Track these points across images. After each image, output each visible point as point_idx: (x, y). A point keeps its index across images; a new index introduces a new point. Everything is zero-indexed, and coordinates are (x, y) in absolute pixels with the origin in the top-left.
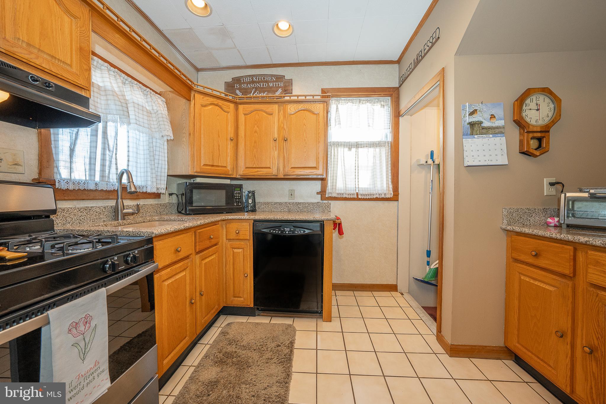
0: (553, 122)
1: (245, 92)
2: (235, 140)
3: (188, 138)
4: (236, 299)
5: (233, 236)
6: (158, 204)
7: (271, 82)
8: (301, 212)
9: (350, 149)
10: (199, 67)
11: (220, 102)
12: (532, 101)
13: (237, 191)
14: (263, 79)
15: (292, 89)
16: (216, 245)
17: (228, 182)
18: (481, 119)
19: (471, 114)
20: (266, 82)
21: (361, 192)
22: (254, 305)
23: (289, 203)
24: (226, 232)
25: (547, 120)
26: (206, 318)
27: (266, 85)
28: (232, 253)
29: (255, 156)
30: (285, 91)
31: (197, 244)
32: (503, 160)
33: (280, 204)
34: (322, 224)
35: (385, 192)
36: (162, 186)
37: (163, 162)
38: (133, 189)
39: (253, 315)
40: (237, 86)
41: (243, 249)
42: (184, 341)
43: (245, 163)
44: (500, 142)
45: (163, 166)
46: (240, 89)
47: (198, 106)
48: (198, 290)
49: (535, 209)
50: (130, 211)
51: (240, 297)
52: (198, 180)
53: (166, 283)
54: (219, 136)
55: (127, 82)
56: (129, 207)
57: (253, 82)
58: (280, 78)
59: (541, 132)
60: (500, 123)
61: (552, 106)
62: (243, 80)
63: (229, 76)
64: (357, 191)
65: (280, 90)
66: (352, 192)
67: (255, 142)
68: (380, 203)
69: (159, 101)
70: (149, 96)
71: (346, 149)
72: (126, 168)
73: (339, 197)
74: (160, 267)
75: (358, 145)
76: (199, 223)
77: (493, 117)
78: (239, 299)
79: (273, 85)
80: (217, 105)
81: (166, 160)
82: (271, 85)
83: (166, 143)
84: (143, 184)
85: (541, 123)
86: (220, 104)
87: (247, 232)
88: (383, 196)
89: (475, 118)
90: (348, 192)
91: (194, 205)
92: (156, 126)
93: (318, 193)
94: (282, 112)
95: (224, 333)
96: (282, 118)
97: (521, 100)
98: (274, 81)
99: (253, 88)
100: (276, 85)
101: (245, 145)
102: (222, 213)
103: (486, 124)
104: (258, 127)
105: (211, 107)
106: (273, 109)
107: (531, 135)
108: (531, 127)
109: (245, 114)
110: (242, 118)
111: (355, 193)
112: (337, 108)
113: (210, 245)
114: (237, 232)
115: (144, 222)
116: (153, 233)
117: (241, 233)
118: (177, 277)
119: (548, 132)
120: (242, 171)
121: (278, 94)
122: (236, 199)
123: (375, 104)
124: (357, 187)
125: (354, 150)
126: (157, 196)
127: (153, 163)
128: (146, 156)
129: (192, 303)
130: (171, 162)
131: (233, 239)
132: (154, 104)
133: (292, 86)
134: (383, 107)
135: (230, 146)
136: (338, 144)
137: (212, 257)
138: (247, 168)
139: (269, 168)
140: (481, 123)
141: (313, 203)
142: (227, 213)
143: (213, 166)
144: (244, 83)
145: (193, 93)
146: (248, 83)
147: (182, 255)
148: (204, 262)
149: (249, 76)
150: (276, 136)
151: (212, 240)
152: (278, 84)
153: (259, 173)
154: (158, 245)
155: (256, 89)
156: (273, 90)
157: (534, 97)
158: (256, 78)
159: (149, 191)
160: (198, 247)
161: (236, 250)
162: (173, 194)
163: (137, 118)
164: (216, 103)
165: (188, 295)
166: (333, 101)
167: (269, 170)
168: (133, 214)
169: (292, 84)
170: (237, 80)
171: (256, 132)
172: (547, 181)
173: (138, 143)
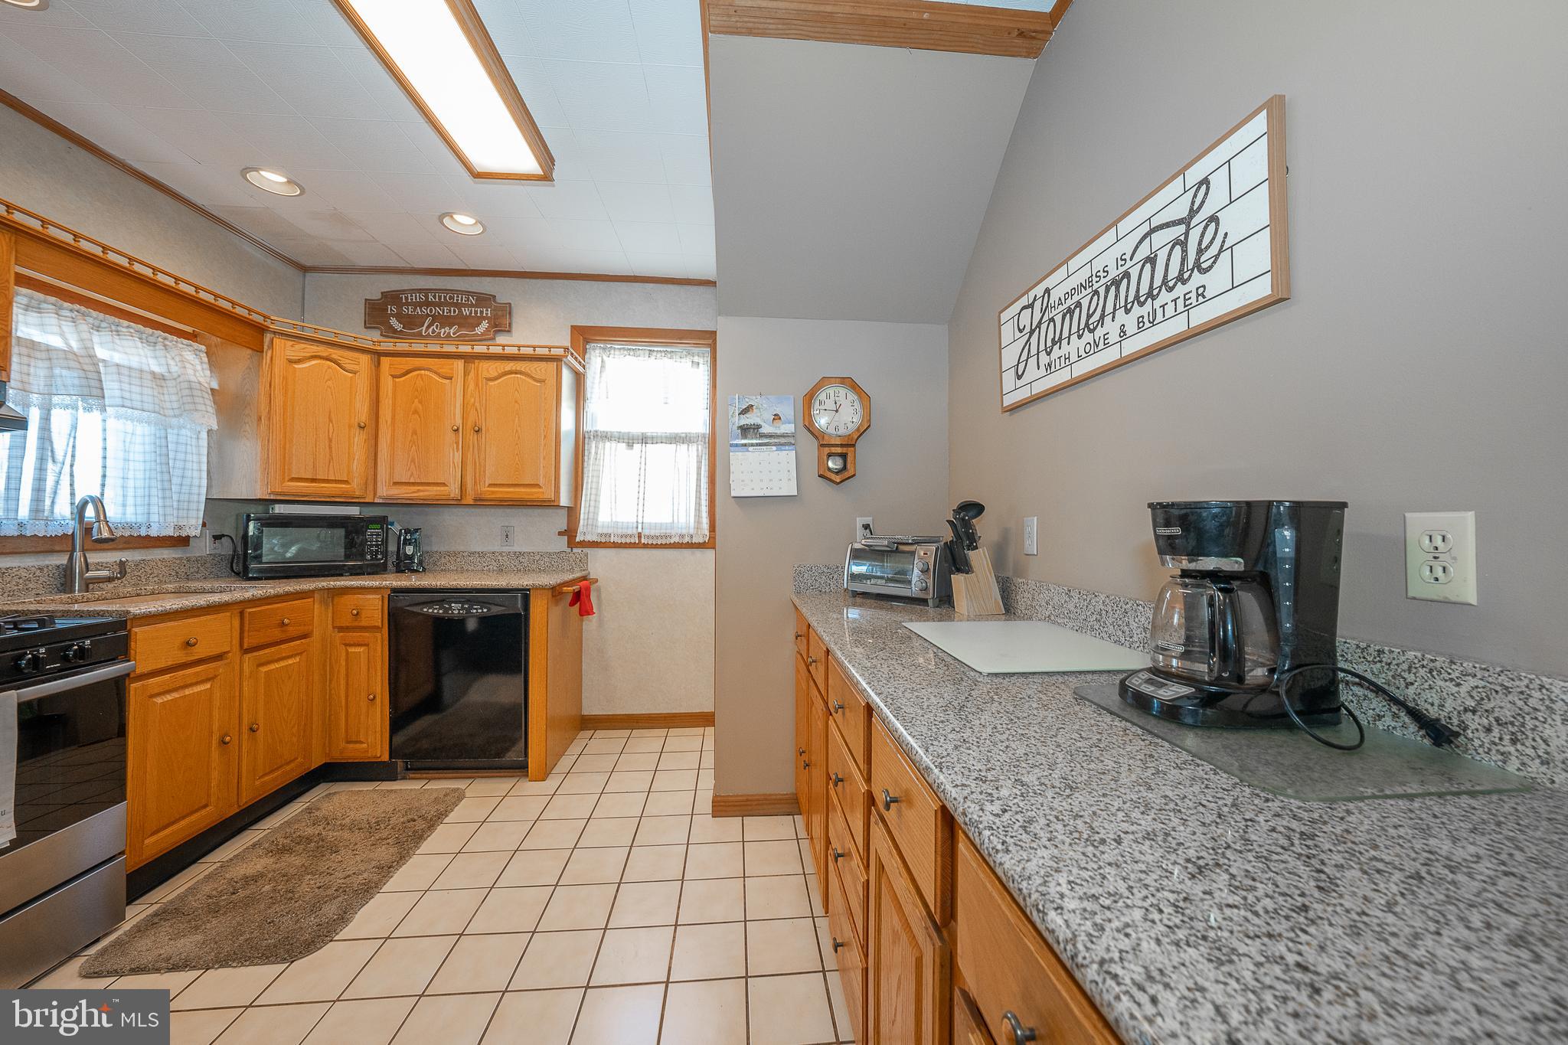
0: (861, 432)
1: (411, 322)
2: (372, 428)
3: (255, 425)
4: (351, 746)
5: (346, 621)
6: (181, 559)
7: (465, 305)
8: (526, 571)
9: (630, 445)
10: (308, 262)
11: (336, 353)
12: (828, 397)
13: (373, 531)
14: (449, 299)
15: (510, 324)
16: (305, 636)
17: (354, 511)
18: (758, 421)
19: (744, 412)
20: (457, 305)
21: (646, 532)
22: (391, 757)
23: (501, 554)
24: (333, 613)
25: (852, 428)
26: (266, 778)
27: (455, 311)
28: (344, 654)
29: (413, 461)
30: (496, 326)
31: (246, 634)
32: (790, 488)
33: (482, 555)
34: (525, 594)
35: (692, 531)
36: (193, 525)
37: (196, 474)
38: (106, 534)
39: (393, 778)
40: (392, 309)
41: (367, 645)
42: (203, 812)
43: (391, 474)
44: (788, 457)
45: (196, 482)
46: (399, 317)
47: (279, 364)
48: (245, 721)
49: (837, 567)
50: (105, 573)
51: (362, 742)
52: (279, 509)
53: (159, 700)
54: (331, 420)
55: (104, 325)
56: (100, 566)
57: (428, 304)
58: (484, 300)
59: (842, 446)
60: (788, 428)
61: (857, 405)
62: (407, 298)
63: (375, 287)
64: (640, 530)
65: (485, 324)
66: (630, 532)
67: (415, 433)
68: (687, 552)
69: (189, 356)
70: (159, 346)
71: (623, 446)
72: (97, 493)
73: (603, 541)
74: (139, 671)
75: (644, 439)
76: (248, 595)
77: (777, 417)
78: (357, 746)
79: (471, 313)
80: (327, 359)
81: (204, 467)
82: (466, 312)
83: (204, 435)
84: (141, 519)
85: (842, 431)
86: (334, 356)
87: (374, 610)
88: (686, 540)
89: (749, 420)
90: (620, 531)
91: (264, 559)
92: (175, 405)
93: (560, 534)
94: (472, 374)
95: (309, 811)
96: (472, 386)
97: (810, 398)
98: (472, 306)
99: (428, 315)
100: (476, 312)
101: (393, 436)
102: (341, 575)
103: (766, 429)
104: (420, 402)
105: (313, 362)
106: (452, 369)
107: (827, 450)
108: (826, 437)
109: (394, 377)
110: (387, 383)
111: (635, 532)
112: (603, 366)
113: (283, 636)
114: (355, 612)
115: (138, 595)
116: (128, 612)
117: (363, 615)
118: (187, 692)
119: (853, 446)
120: (384, 491)
121: (480, 330)
122: (372, 546)
123: (683, 360)
124: (640, 521)
125: (637, 447)
126: (183, 541)
127: (166, 477)
128: (148, 464)
129: (225, 743)
130: (216, 470)
131: (347, 628)
132: (172, 362)
133: (510, 318)
134: (695, 366)
135: (359, 439)
136: (606, 437)
137: (290, 662)
138: (395, 483)
139: (444, 484)
140: (759, 427)
141: (550, 554)
142: (351, 575)
143: (313, 480)
144: (407, 304)
145: (268, 337)
146: (415, 305)
147: (200, 652)
148: (264, 669)
149: (420, 291)
150: (459, 422)
151: (290, 629)
152: (482, 312)
153: (421, 494)
154: (140, 634)
155: (435, 318)
156: (470, 323)
157: (831, 391)
158: (434, 297)
159: (154, 533)
160: (246, 640)
161: (352, 650)
162: (223, 536)
163: (127, 395)
164: (324, 354)
165: (215, 727)
166: (597, 351)
167: (442, 488)
168: (109, 580)
169: (510, 313)
170: (392, 297)
171: (416, 412)
172: (860, 521)
173: (128, 440)
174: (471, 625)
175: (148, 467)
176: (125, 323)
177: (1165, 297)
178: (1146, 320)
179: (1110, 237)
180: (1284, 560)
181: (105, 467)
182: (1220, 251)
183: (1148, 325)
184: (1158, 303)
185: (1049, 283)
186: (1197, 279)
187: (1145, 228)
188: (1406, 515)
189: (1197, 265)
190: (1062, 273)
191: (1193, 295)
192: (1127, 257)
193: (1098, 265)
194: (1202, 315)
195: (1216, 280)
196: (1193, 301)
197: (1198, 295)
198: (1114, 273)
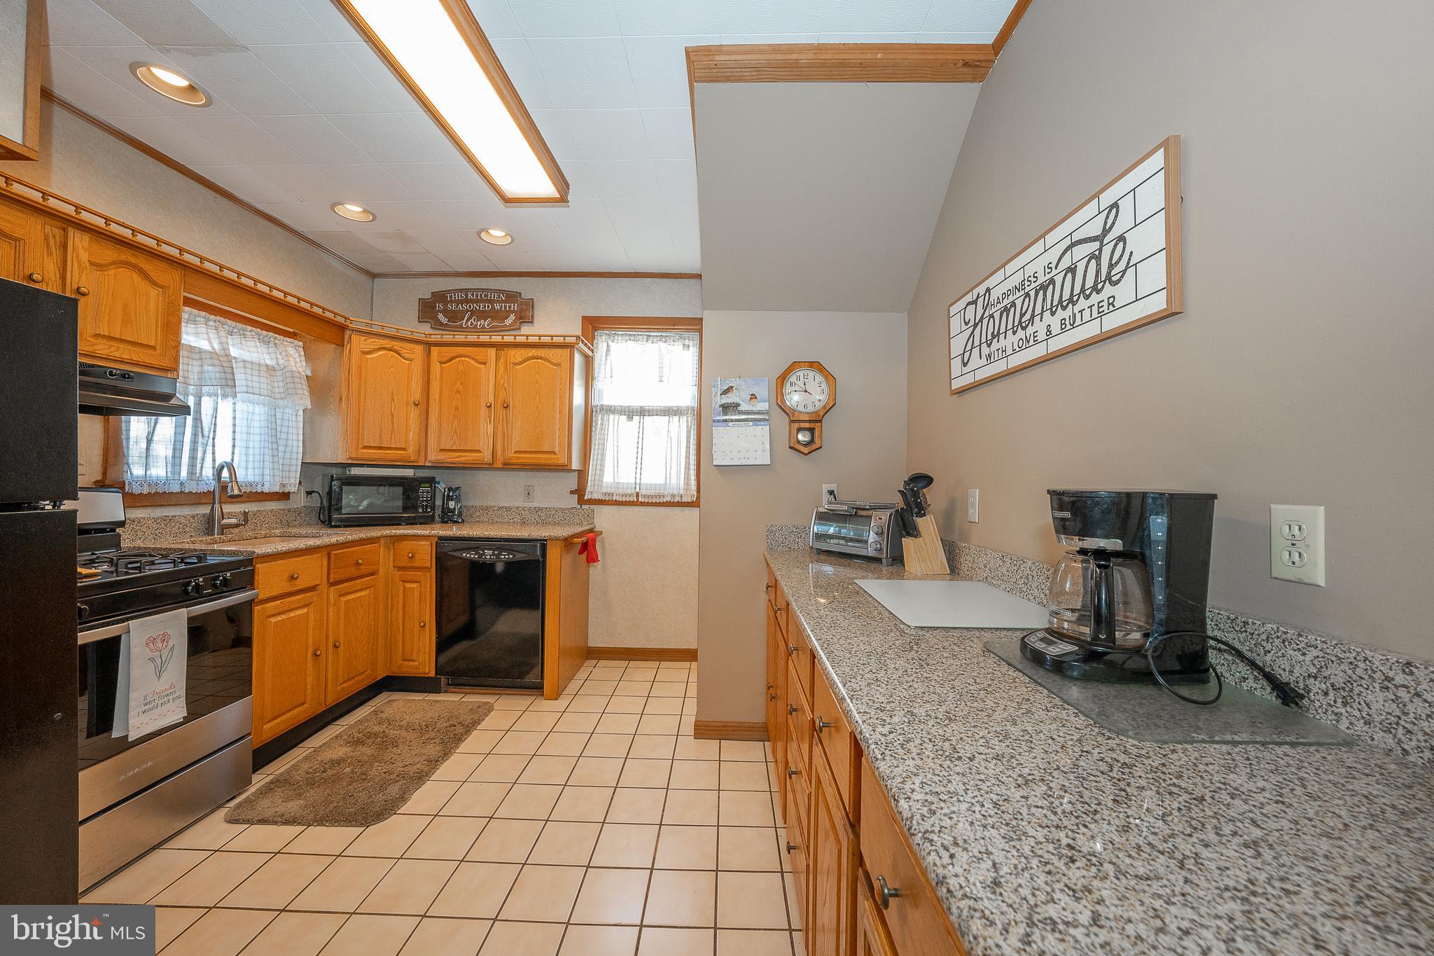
0: (827, 409)
1: (454, 316)
2: (424, 405)
3: (338, 405)
4: (407, 663)
5: (404, 562)
6: (284, 510)
7: (498, 302)
8: (544, 524)
9: (630, 418)
10: (376, 270)
11: (397, 345)
12: (798, 378)
13: (424, 490)
14: (485, 296)
15: (532, 316)
16: (373, 574)
17: (409, 473)
18: (737, 400)
19: (725, 392)
20: (491, 301)
21: (643, 492)
22: (436, 674)
23: (523, 509)
24: (394, 556)
25: (819, 405)
26: (345, 685)
27: (488, 307)
28: (402, 589)
29: (455, 432)
30: (521, 318)
31: (332, 571)
32: (762, 457)
33: (508, 509)
34: (543, 543)
35: (682, 492)
36: (292, 484)
37: (295, 443)
38: (236, 492)
39: (437, 691)
40: (440, 306)
41: (419, 582)
42: (301, 708)
43: (439, 442)
44: (762, 432)
45: (295, 450)
46: (445, 312)
47: (356, 355)
48: (331, 639)
49: (805, 528)
50: (233, 521)
51: (414, 661)
52: (355, 471)
53: (273, 620)
54: (393, 399)
55: (235, 330)
56: (231, 515)
57: (467, 301)
58: (512, 296)
59: (810, 421)
60: (764, 406)
61: (824, 386)
62: (451, 297)
63: (426, 288)
64: (638, 490)
65: (512, 317)
66: (629, 492)
67: (457, 409)
68: (677, 510)
69: (291, 351)
70: (272, 344)
71: (624, 418)
72: (229, 460)
73: (607, 499)
74: (260, 597)
75: (643, 412)
76: (334, 540)
77: (753, 397)
78: (411, 663)
79: (501, 308)
80: (390, 350)
81: (301, 438)
82: (497, 307)
83: (301, 413)
84: (257, 479)
85: (810, 409)
86: (395, 347)
87: (425, 554)
88: (677, 499)
89: (730, 399)
90: (621, 491)
91: (343, 511)
92: (282, 390)
93: (572, 492)
94: (502, 360)
95: (376, 712)
96: (502, 370)
97: (783, 379)
98: (502, 302)
99: (467, 311)
100: (505, 307)
101: (440, 412)
102: (400, 525)
103: (744, 407)
104: (461, 384)
105: (380, 353)
106: (487, 356)
107: (796, 425)
108: (796, 414)
109: (441, 363)
110: (436, 368)
111: (633, 491)
112: (608, 350)
113: (358, 573)
114: (410, 555)
115: (256, 538)
116: (254, 552)
117: (417, 557)
118: (292, 614)
119: (820, 421)
120: (433, 456)
121: (508, 322)
122: (423, 501)
123: (676, 343)
124: (638, 482)
125: (636, 418)
126: (285, 496)
127: (275, 446)
128: (263, 436)
129: (317, 656)
130: (309, 440)
131: (404, 567)
132: (279, 356)
133: (533, 311)
134: (686, 348)
135: (414, 415)
136: (610, 410)
137: (363, 593)
138: (441, 450)
139: (479, 451)
140: (738, 405)
141: (563, 509)
142: (407, 524)
143: (380, 448)
144: (451, 302)
145: (348, 333)
146: (462, 302)
147: (300, 584)
148: (344, 599)
149: (461, 290)
150: (491, 399)
151: (363, 567)
152: (510, 307)
153: (462, 459)
154: (261, 568)
155: (473, 313)
156: (500, 316)
157: (801, 374)
158: (473, 295)
159: (266, 489)
160: (332, 576)
161: (408, 585)
162: (313, 492)
163: (250, 384)
164: (389, 346)
165: (310, 641)
166: (604, 337)
167: (478, 454)
168: (237, 526)
169: (533, 307)
170: (440, 296)
171: (458, 392)
172: (826, 488)
173: (250, 418)
174: (499, 568)
175: (263, 439)
176: (249, 328)
177: (1083, 304)
178: (1067, 322)
179: (1038, 247)
180: (1158, 543)
181: (234, 439)
182: (1127, 267)
183: (1069, 327)
184: (1077, 308)
185: (990, 283)
186: (1108, 290)
187: (1067, 242)
188: (1272, 506)
189: (1109, 277)
190: (999, 276)
191: (1105, 304)
192: (1053, 266)
193: (1029, 271)
194: (1113, 321)
195: (1123, 292)
196: (1105, 308)
197: (1109, 304)
198: (1042, 279)
